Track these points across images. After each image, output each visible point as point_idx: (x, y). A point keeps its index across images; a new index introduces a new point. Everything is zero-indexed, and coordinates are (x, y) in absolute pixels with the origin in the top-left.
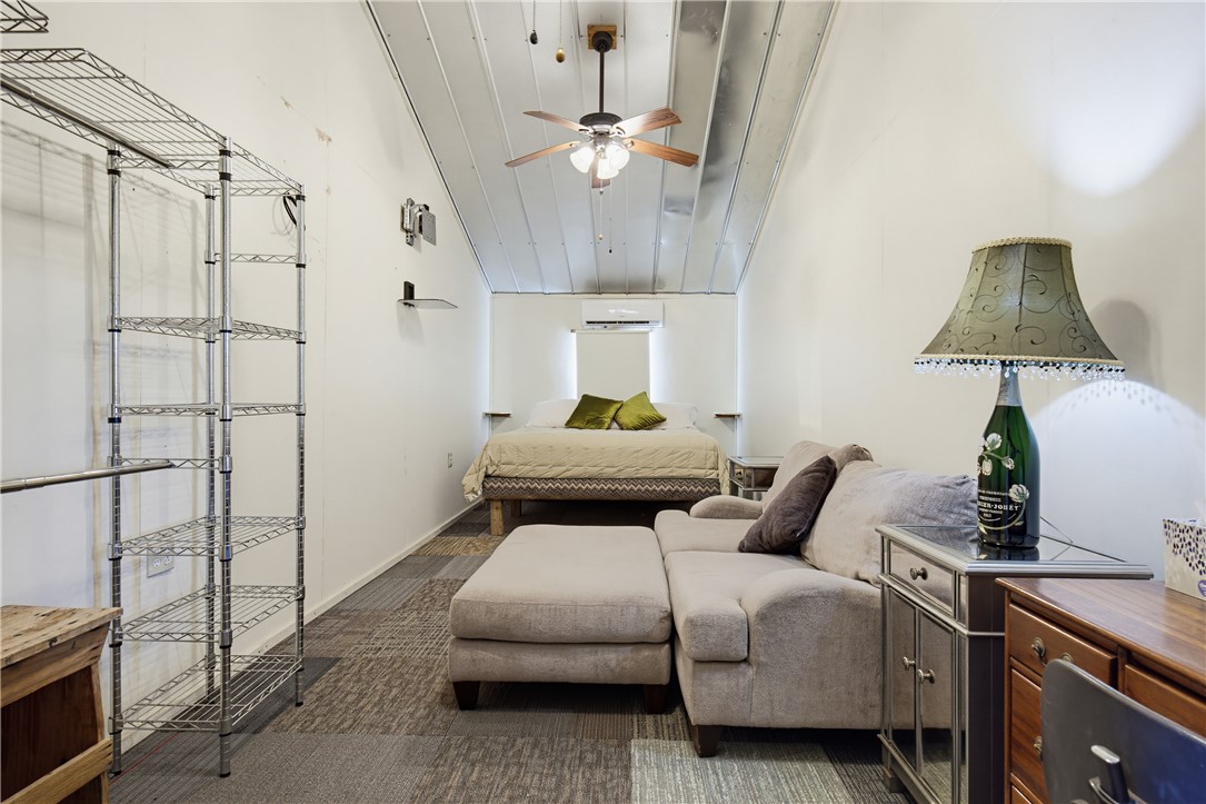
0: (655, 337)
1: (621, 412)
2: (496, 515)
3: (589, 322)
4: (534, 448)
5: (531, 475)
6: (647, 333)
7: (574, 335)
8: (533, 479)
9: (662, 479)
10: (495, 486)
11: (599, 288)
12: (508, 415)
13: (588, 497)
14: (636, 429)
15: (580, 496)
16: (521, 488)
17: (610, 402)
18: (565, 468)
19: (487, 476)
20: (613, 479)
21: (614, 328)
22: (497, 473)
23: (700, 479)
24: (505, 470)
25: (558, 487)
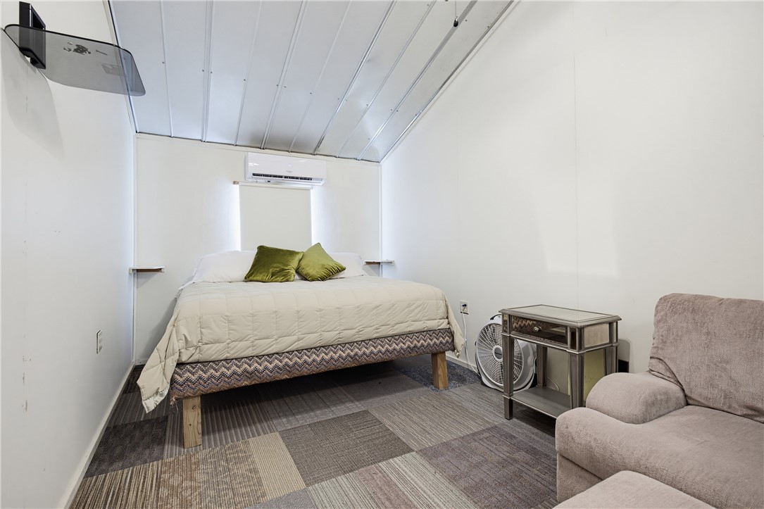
0: (315, 193)
1: (303, 263)
2: (192, 417)
3: (254, 175)
4: (253, 316)
5: (249, 352)
6: (308, 190)
7: (237, 186)
8: (250, 358)
9: (400, 335)
10: (193, 378)
11: (262, 143)
12: (159, 270)
13: (323, 369)
14: (323, 279)
15: (314, 370)
16: (234, 373)
17: (292, 253)
18: (294, 338)
19: (180, 364)
20: (352, 343)
21: (278, 183)
22: (195, 358)
23: (434, 331)
24: (212, 352)
25: (286, 364)
